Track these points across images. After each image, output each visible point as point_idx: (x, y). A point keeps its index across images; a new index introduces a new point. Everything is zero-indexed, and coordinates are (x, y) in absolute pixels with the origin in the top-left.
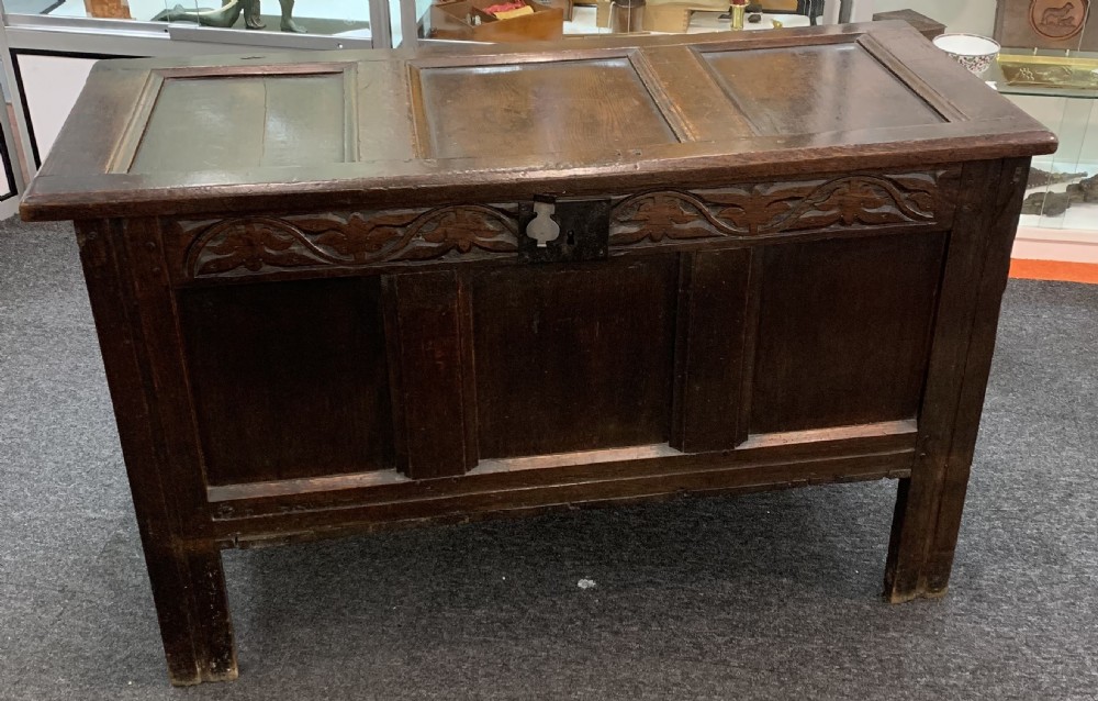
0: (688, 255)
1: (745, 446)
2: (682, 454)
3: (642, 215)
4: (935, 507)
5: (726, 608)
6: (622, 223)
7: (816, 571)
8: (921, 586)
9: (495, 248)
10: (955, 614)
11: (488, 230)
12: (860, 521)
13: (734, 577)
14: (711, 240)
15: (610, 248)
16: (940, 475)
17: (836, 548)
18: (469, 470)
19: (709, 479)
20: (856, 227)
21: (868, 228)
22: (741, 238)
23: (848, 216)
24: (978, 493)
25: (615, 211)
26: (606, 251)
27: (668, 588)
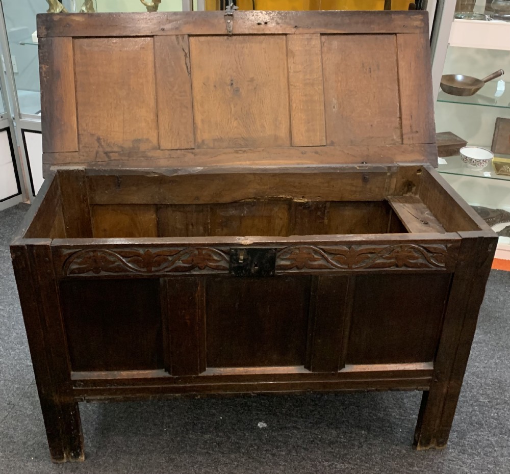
0: (316, 277)
1: (343, 370)
2: (311, 372)
3: (293, 256)
4: (442, 405)
5: (332, 446)
6: (283, 259)
7: (380, 428)
8: (433, 443)
9: (217, 268)
10: (449, 460)
11: (214, 260)
12: (405, 401)
13: (337, 428)
14: (329, 270)
15: (276, 272)
16: (445, 390)
17: (391, 415)
18: (201, 373)
19: (324, 385)
20: (403, 269)
21: (410, 269)
22: (344, 270)
23: (400, 263)
24: (468, 390)
25: (278, 254)
26: (274, 272)
27: (303, 431)
